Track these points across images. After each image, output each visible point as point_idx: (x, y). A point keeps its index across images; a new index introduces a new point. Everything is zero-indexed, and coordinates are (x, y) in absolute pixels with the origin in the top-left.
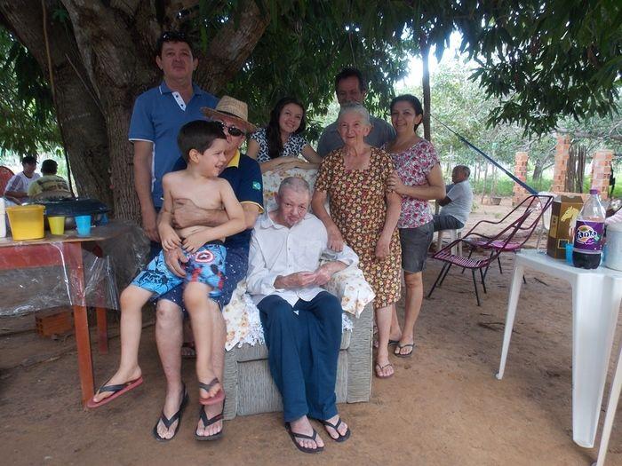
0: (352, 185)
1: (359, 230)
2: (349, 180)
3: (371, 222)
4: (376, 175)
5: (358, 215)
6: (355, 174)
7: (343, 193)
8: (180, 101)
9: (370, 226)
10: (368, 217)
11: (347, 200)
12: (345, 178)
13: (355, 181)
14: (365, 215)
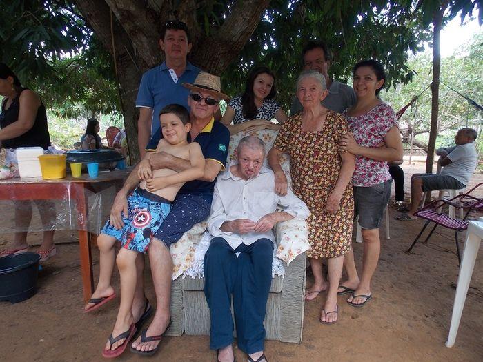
0: (306, 145)
1: (311, 186)
2: (304, 140)
3: (322, 179)
4: (328, 136)
5: (310, 173)
6: (309, 135)
7: (298, 152)
8: (174, 76)
9: (321, 183)
10: (319, 175)
11: (302, 158)
12: (301, 138)
13: (309, 142)
14: (316, 173)
